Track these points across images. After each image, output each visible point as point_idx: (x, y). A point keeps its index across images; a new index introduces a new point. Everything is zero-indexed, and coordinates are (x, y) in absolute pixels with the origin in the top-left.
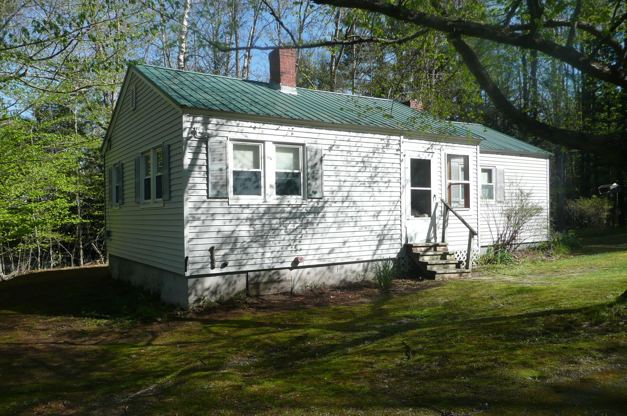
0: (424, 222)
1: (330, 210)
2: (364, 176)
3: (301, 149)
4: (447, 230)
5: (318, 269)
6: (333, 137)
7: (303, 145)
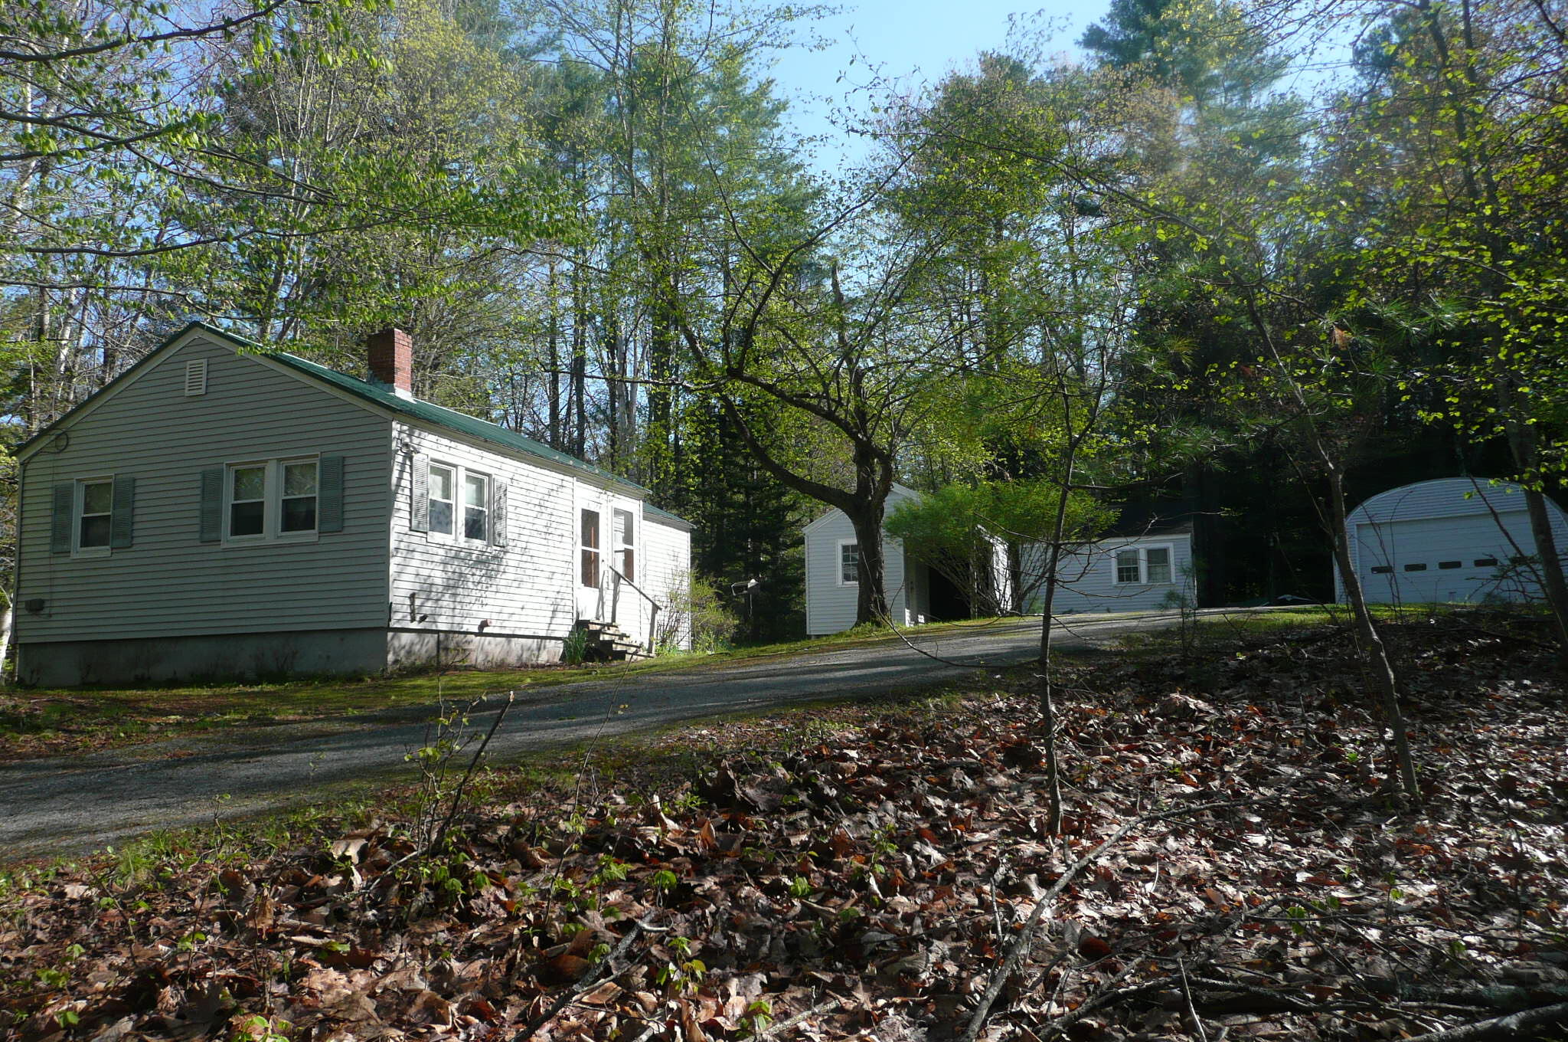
0: (592, 593)
1: (511, 559)
2: (540, 524)
3: (486, 479)
4: (618, 605)
5: (499, 639)
6: (513, 469)
7: (489, 475)
